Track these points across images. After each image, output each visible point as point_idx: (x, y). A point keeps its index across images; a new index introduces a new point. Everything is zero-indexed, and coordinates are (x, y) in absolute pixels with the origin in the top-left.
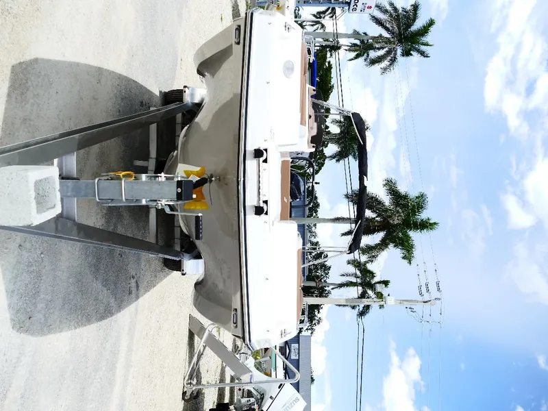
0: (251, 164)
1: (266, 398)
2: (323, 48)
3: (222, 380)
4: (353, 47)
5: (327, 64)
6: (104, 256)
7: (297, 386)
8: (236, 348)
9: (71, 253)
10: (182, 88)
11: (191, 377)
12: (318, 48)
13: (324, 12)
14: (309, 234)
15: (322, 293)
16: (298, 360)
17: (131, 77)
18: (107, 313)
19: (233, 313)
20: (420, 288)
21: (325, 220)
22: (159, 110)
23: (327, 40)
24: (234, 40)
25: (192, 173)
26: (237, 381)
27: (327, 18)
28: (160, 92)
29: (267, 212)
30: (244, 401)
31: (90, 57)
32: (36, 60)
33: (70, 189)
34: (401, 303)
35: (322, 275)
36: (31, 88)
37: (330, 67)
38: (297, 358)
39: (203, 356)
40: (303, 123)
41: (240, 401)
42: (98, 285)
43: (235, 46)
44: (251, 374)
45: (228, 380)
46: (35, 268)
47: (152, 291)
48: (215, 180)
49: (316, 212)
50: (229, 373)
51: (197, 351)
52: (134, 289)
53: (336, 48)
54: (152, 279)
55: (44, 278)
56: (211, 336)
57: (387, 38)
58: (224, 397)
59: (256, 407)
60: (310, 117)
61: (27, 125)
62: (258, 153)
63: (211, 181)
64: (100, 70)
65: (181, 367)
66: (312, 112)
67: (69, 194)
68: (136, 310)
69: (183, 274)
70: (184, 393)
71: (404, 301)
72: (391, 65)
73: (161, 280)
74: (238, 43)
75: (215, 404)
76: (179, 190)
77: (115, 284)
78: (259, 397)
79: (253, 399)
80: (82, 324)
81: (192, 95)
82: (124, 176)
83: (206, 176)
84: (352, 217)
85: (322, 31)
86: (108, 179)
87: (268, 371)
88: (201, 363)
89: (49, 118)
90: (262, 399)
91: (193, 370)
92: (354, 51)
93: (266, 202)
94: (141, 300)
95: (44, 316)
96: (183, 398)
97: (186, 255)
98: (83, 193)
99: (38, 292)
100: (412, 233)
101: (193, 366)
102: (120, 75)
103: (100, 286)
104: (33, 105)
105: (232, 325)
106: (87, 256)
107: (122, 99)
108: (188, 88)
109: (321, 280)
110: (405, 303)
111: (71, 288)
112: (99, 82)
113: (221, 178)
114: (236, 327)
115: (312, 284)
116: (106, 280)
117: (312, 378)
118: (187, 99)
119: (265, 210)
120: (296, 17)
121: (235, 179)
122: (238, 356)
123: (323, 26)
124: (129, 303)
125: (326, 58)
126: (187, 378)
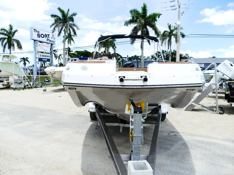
0: (126, 83)
1: (223, 78)
2: (69, 54)
3: (214, 97)
4: (69, 42)
5: (76, 53)
6: (160, 145)
7: (218, 64)
8: (200, 91)
9: (160, 159)
10: (89, 112)
11: (213, 110)
12: (69, 57)
13: (55, 55)
14: (148, 60)
15: (174, 54)
16: (205, 64)
17: (86, 133)
18: (185, 145)
19: (188, 91)
20: (173, 10)
21: (142, 53)
22: (99, 122)
23: (66, 53)
24: (74, 90)
25: (129, 108)
26: (215, 91)
27: (57, 53)
28: (91, 121)
29: (145, 76)
30: (224, 87)
31: (79, 149)
32: (82, 169)
33: (137, 157)
34: (180, 18)
35: (166, 54)
36: (93, 171)
37: (76, 52)
38: (204, 64)
39: (203, 105)
40: (104, 62)
41: (224, 89)
42: (173, 148)
43: (77, 90)
44: (212, 84)
45: (214, 95)
46: (167, 173)
47: (174, 126)
48: (131, 98)
49: (138, 57)
50: (211, 94)
51: (201, 108)
52: (174, 134)
53: (69, 49)
54: (169, 126)
55: (171, 170)
56: (194, 102)
57: (65, 28)
58: (221, 96)
59: (227, 82)
60: (101, 59)
61: (108, 174)
62: (122, 80)
63: (132, 100)
64: (84, 145)
65: (209, 115)
66: (99, 58)
67: (139, 157)
68: (183, 133)
69: (168, 113)
70: (220, 113)
71: (179, 17)
72: (76, 26)
73: (170, 122)
74: (76, 89)
75: (225, 100)
76: (138, 112)
77: (172, 141)
78: (222, 81)
79: (223, 83)
80: (190, 155)
81: (92, 108)
82: (132, 135)
83: (130, 102)
84: (141, 41)
85: (62, 56)
86: (133, 141)
87: (210, 77)
88: (206, 106)
89: (105, 165)
90: (223, 79)
91: (210, 110)
92: (70, 41)
93: (141, 77)
94: (179, 131)
95: (187, 170)
96: (222, 114)
97: (159, 111)
98: (138, 151)
99: (177, 172)
100: (148, 14)
101: (208, 109)
102: (85, 137)
103: (174, 147)
104: (99, 171)
105: (194, 91)
106: (161, 152)
107: (95, 137)
108: (89, 110)
109: (169, 54)
110: (180, 16)
111: (175, 159)
112: (89, 145)
113: (131, 96)
114: (194, 89)
115: (170, 58)
116: (171, 144)
117: (213, 57)
118: (94, 110)
119: (145, 77)
120: (57, 66)
121: (131, 90)
122: (203, 90)
123: (60, 55)
124: (180, 135)
125: (73, 53)
126: (213, 112)
